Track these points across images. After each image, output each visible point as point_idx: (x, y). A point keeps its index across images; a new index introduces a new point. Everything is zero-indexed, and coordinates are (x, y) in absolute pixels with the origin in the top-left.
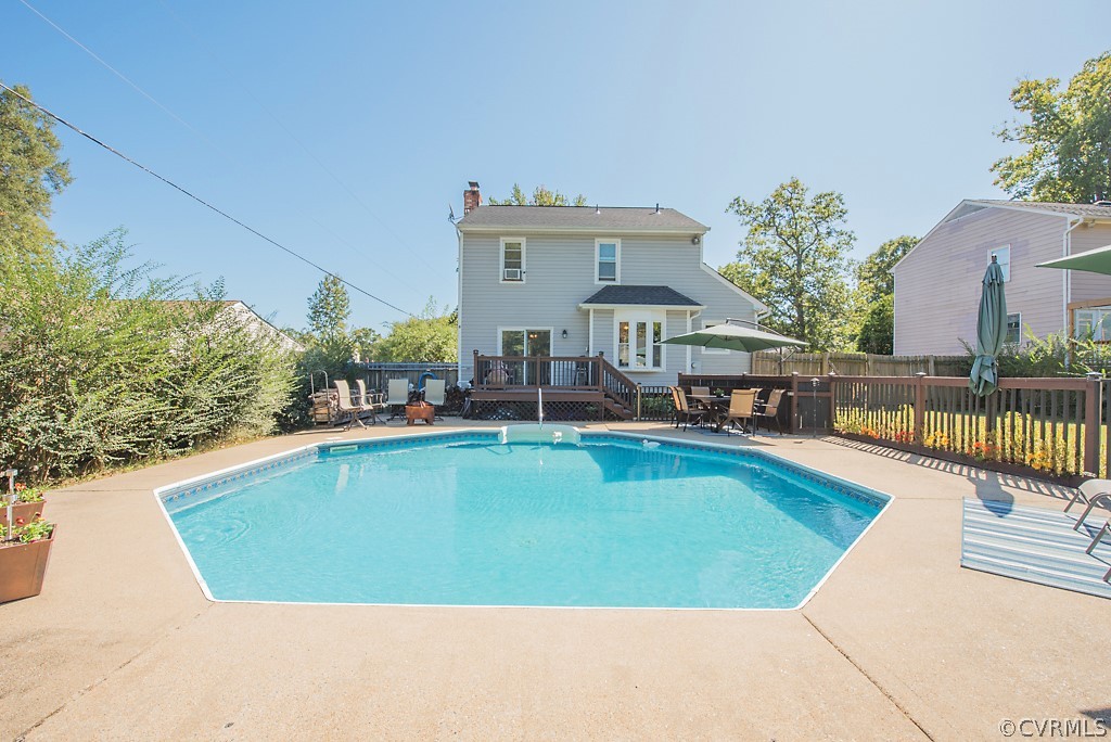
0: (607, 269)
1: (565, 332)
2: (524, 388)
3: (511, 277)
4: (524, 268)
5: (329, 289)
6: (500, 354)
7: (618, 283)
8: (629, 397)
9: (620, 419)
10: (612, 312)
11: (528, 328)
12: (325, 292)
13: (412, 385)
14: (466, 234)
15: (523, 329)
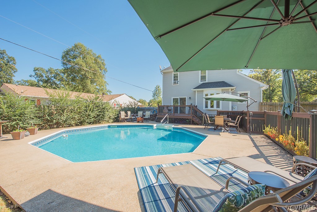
0: (203, 78)
1: (190, 98)
2: (179, 114)
3: (175, 83)
4: (178, 80)
5: (157, 89)
6: (172, 105)
7: (207, 82)
8: (201, 118)
9: (198, 124)
10: (203, 91)
11: (180, 97)
12: (156, 90)
13: (151, 113)
14: (164, 73)
15: (178, 97)
